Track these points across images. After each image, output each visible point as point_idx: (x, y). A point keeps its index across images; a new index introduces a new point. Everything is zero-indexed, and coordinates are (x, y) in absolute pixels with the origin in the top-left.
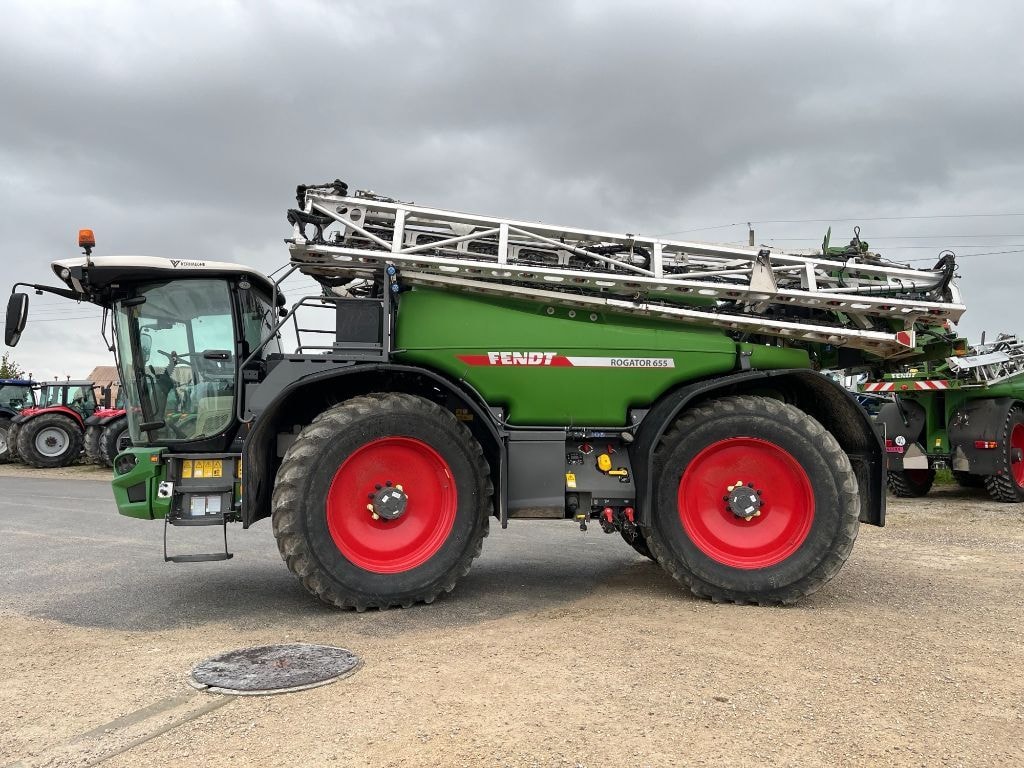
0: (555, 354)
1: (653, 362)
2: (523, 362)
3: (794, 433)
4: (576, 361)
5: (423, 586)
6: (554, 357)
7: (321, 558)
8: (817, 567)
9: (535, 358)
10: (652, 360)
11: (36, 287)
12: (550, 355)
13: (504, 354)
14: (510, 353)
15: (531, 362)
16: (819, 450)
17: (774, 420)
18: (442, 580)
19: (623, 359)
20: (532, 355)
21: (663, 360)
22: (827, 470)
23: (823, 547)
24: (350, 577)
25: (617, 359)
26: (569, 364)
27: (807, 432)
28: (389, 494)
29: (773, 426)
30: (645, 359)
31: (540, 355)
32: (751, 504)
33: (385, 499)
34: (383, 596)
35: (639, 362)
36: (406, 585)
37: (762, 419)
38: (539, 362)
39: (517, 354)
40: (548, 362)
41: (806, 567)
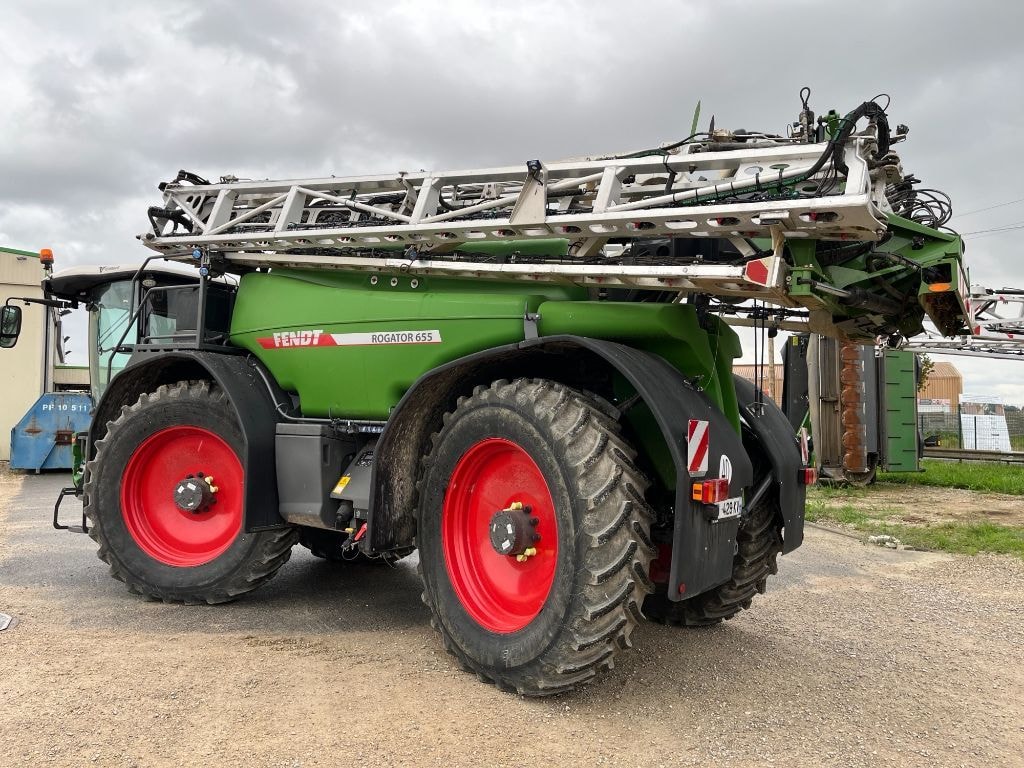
0: (321, 331)
1: (415, 336)
2: (297, 343)
3: (536, 435)
4: (341, 339)
5: (200, 584)
6: (321, 336)
7: (111, 541)
8: (549, 648)
9: (306, 338)
10: (415, 333)
11: (24, 300)
12: (318, 333)
13: (284, 334)
14: (287, 333)
15: (303, 343)
16: (559, 461)
17: (519, 413)
18: (222, 581)
19: (384, 334)
20: (304, 333)
21: (427, 332)
22: (565, 494)
23: (556, 616)
24: (137, 563)
25: (377, 334)
26: (333, 343)
27: (551, 431)
28: (185, 485)
29: (516, 422)
30: (407, 333)
31: (309, 333)
32: (507, 536)
33: (181, 490)
34: (162, 588)
35: (401, 336)
36: (185, 581)
37: (507, 412)
38: (308, 342)
39: (292, 335)
40: (316, 342)
41: (538, 643)
